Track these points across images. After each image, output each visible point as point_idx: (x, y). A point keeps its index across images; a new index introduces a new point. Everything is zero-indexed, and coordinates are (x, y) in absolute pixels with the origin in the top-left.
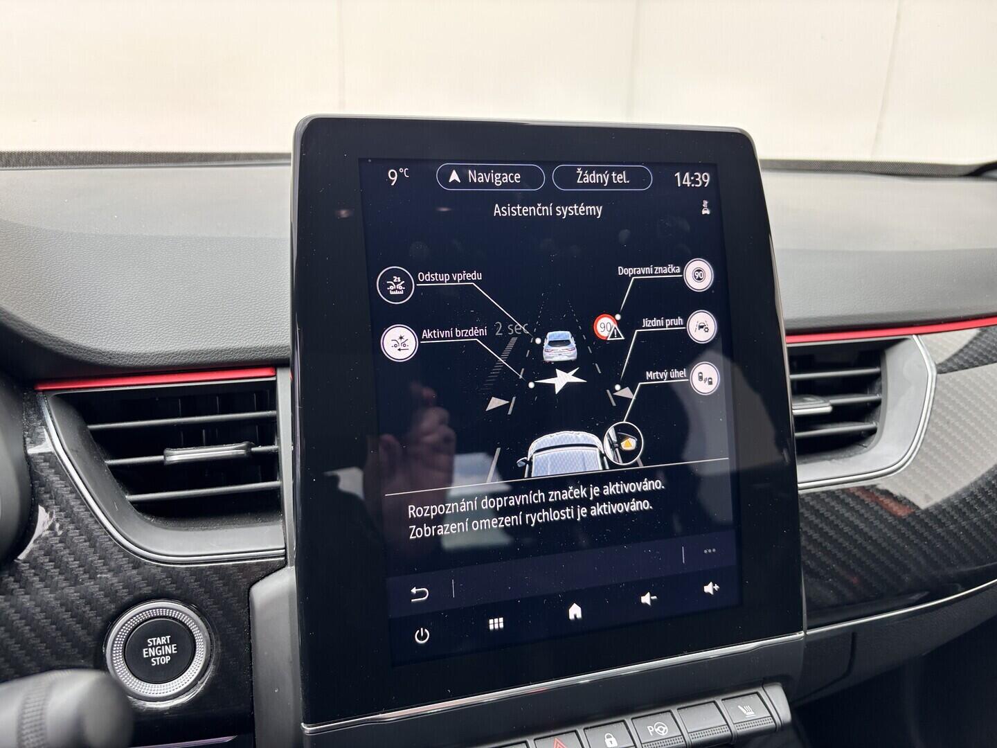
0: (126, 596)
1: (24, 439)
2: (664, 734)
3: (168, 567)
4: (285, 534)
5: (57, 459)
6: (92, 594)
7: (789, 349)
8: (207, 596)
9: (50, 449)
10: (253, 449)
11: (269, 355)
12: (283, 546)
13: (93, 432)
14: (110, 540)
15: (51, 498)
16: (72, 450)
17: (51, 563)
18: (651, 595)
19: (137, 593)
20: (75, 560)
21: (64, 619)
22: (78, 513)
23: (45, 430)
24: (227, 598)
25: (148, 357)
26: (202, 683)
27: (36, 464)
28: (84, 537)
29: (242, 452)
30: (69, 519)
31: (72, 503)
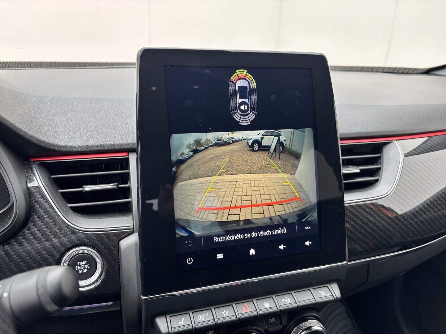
0: (69, 245)
1: (26, 180)
2: (288, 302)
3: (85, 233)
4: (133, 220)
5: (40, 189)
6: (55, 243)
7: (341, 146)
8: (101, 245)
9: (37, 185)
10: (119, 186)
11: (126, 147)
12: (133, 225)
13: (53, 178)
14: (62, 222)
15: (38, 205)
16: (46, 185)
17: (38, 231)
18: (284, 246)
19: (73, 244)
20: (48, 230)
21: (44, 254)
22: (49, 211)
23: (34, 177)
24: (110, 246)
25: (76, 147)
26: (100, 280)
27: (32, 191)
28: (51, 220)
29: (115, 187)
30: (45, 213)
31: (47, 207)
